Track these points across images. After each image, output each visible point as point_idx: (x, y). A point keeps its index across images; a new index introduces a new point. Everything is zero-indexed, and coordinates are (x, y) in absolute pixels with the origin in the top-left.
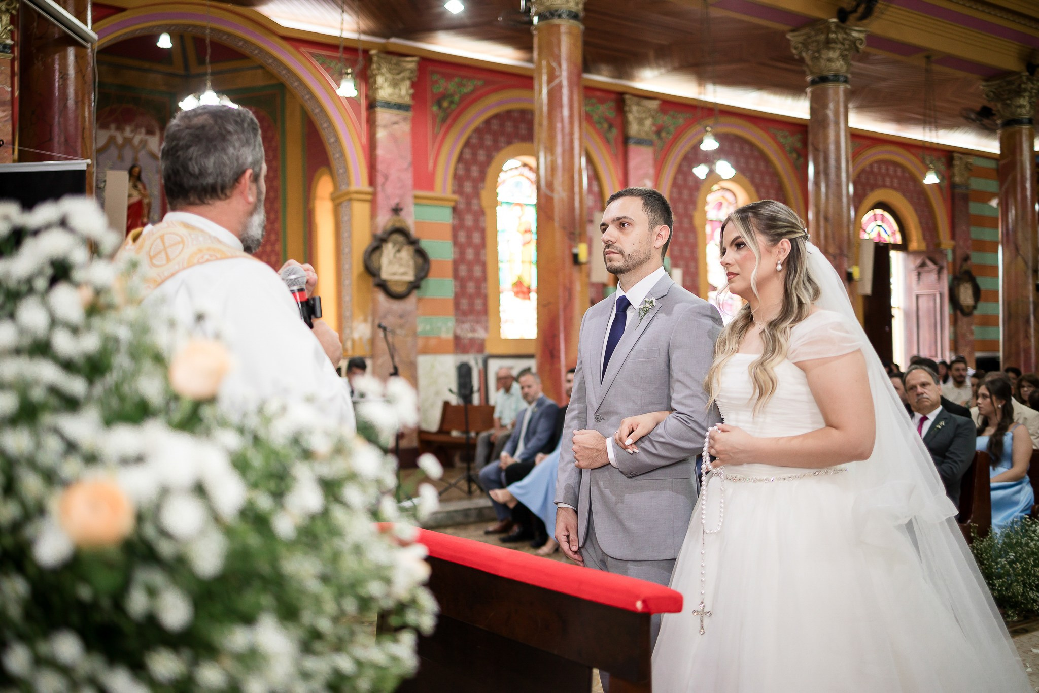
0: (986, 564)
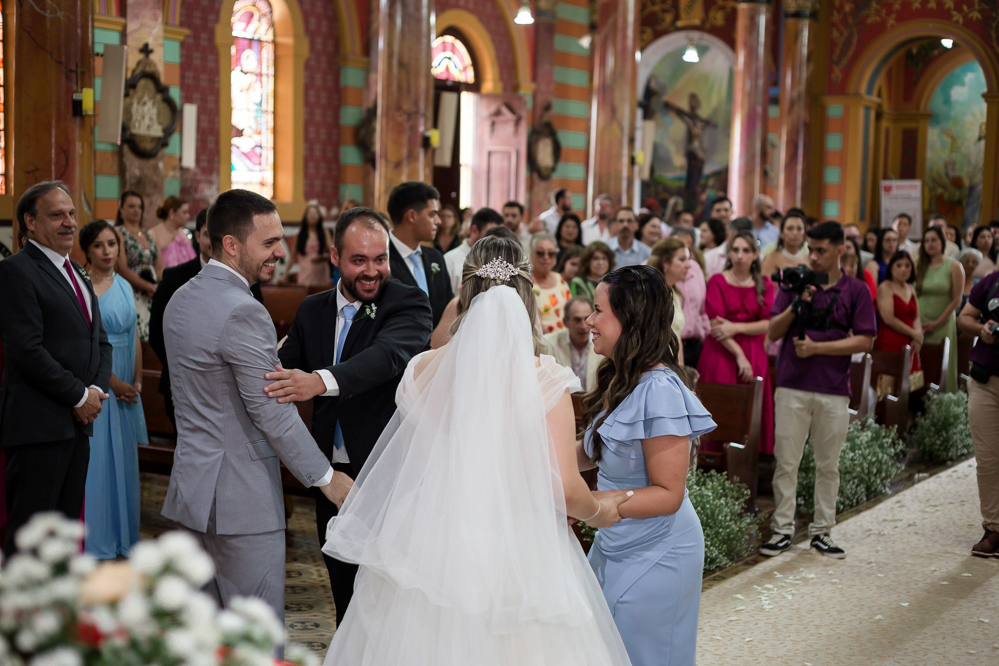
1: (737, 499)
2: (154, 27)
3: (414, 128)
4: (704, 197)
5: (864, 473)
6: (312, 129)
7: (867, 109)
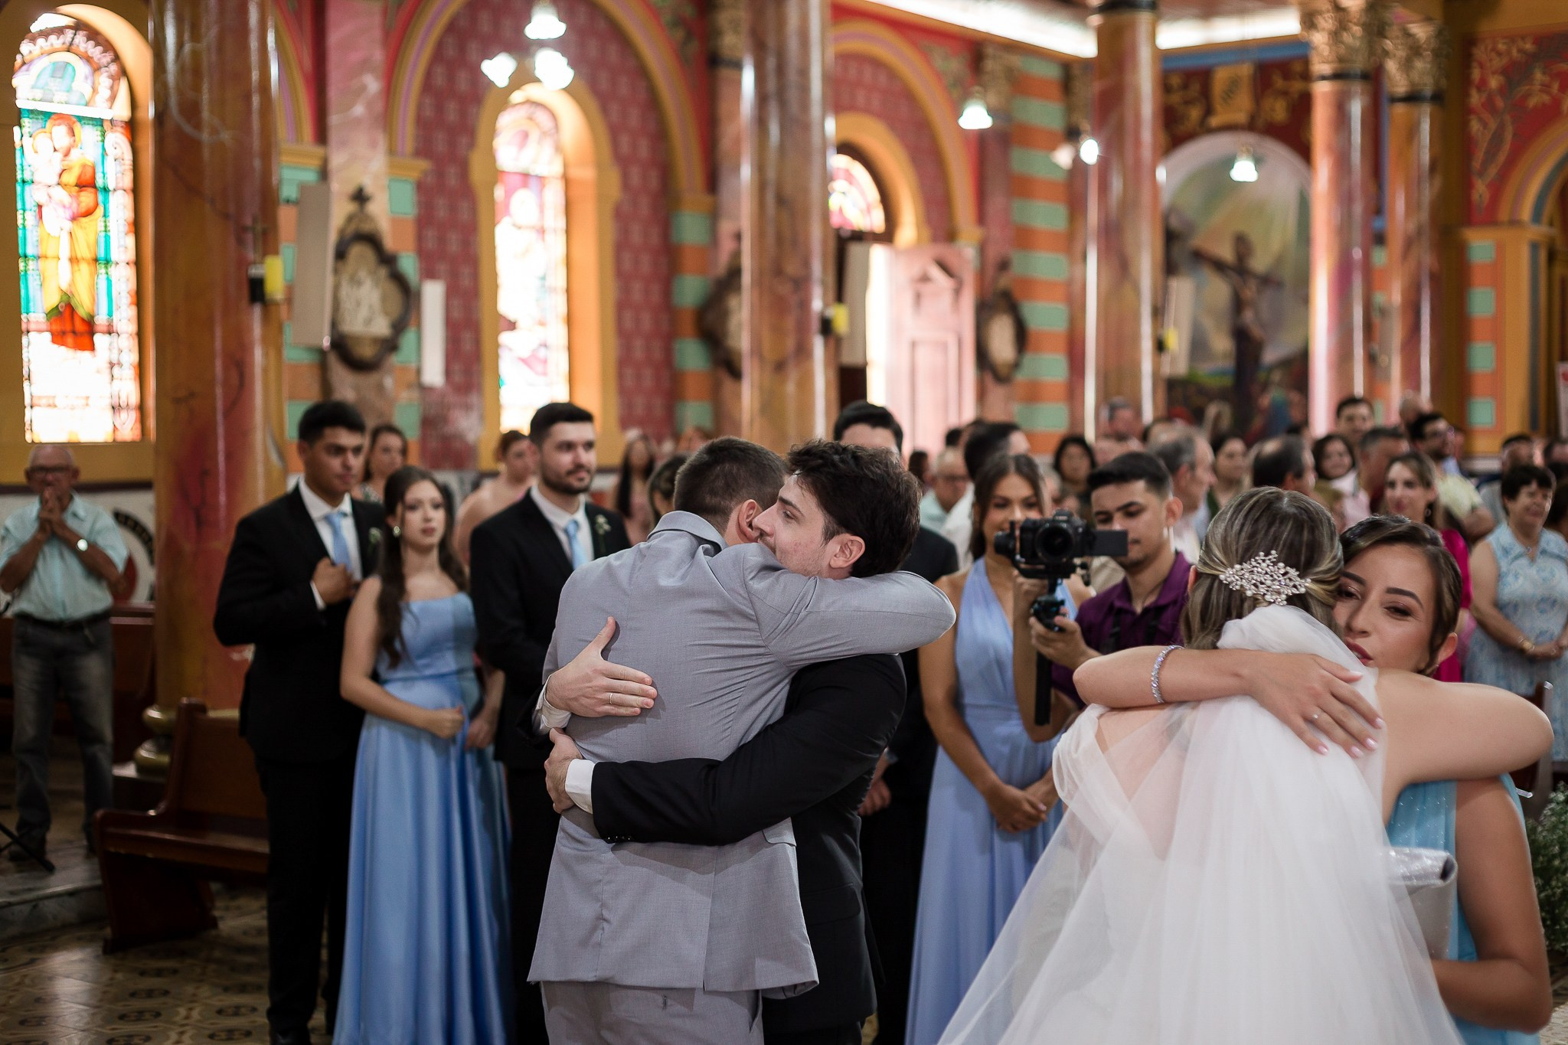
2: (373, 159)
3: (805, 304)
4: (1265, 401)
6: (628, 316)
7: (1534, 247)
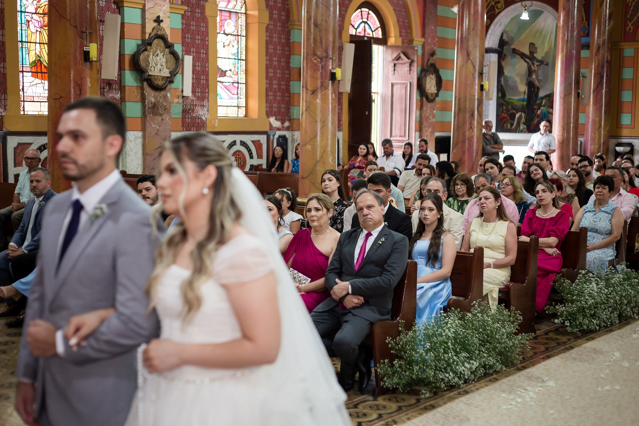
0: (408, 353)
1: (513, 323)
2: (164, 6)
3: (324, 67)
5: (617, 303)
6: (271, 71)
